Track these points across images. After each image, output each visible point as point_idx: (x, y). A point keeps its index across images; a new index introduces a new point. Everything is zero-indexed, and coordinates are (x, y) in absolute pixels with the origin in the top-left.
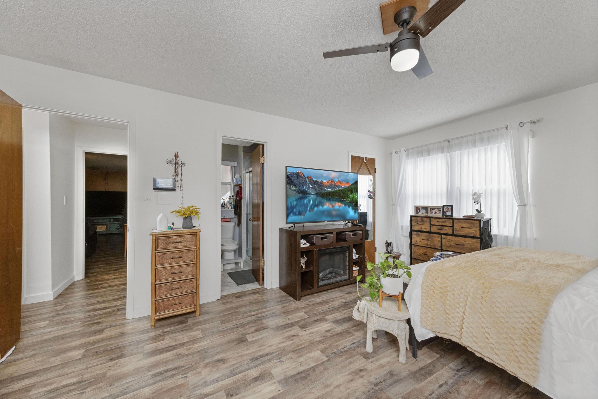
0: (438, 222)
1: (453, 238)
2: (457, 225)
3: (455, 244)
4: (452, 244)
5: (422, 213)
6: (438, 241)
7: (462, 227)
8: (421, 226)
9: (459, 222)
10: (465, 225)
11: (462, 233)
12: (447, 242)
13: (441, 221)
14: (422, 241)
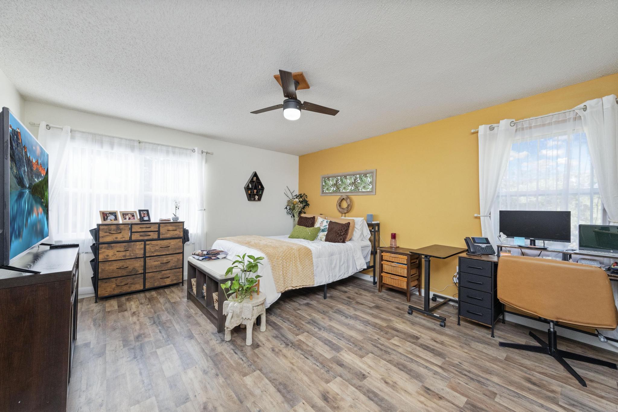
0: (140, 228)
1: (159, 242)
2: (162, 229)
3: (160, 247)
4: (157, 249)
5: (111, 220)
6: (141, 249)
7: (168, 230)
8: (115, 236)
9: (165, 226)
10: (170, 228)
11: (168, 235)
12: (151, 248)
13: (145, 226)
14: (117, 253)
